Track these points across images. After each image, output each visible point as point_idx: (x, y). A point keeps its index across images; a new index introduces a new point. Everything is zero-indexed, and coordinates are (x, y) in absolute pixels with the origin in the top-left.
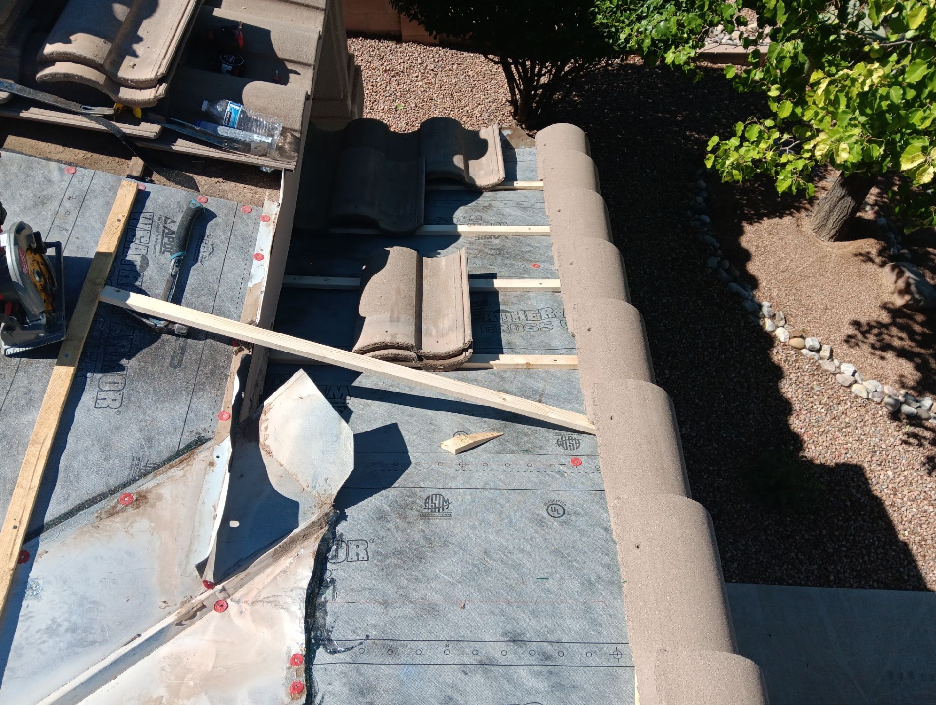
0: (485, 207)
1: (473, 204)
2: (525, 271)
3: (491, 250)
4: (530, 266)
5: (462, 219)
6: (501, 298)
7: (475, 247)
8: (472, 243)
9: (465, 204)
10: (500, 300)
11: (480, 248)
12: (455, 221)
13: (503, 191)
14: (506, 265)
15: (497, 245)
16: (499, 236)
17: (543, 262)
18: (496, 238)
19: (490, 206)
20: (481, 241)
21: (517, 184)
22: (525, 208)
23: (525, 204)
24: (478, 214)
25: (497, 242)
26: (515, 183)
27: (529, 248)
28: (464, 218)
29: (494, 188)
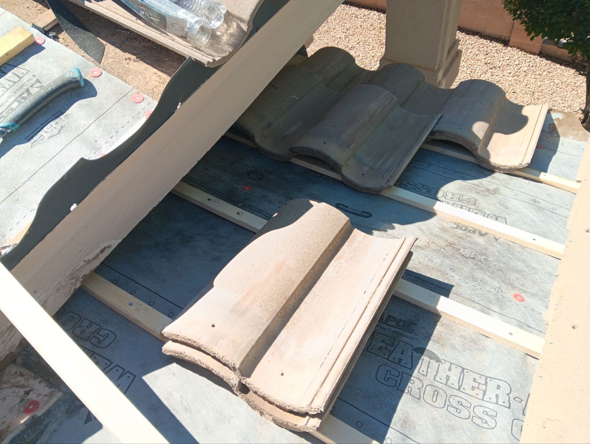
0: (488, 190)
1: (475, 181)
2: (497, 299)
3: (465, 248)
4: (509, 294)
5: (450, 195)
6: (439, 328)
7: (446, 236)
8: (444, 230)
9: (464, 178)
10: (436, 332)
11: (451, 240)
12: (440, 195)
13: (521, 179)
14: (474, 279)
15: (477, 244)
16: (486, 234)
17: (533, 295)
18: (481, 234)
19: (495, 191)
20: (459, 231)
21: (543, 176)
22: (540, 209)
23: (543, 204)
24: (475, 196)
25: (481, 240)
26: (543, 173)
27: (521, 266)
28: (453, 194)
29: (511, 172)
